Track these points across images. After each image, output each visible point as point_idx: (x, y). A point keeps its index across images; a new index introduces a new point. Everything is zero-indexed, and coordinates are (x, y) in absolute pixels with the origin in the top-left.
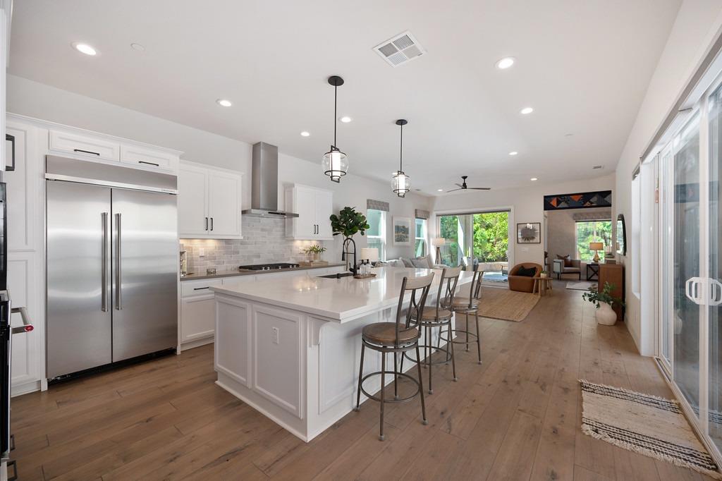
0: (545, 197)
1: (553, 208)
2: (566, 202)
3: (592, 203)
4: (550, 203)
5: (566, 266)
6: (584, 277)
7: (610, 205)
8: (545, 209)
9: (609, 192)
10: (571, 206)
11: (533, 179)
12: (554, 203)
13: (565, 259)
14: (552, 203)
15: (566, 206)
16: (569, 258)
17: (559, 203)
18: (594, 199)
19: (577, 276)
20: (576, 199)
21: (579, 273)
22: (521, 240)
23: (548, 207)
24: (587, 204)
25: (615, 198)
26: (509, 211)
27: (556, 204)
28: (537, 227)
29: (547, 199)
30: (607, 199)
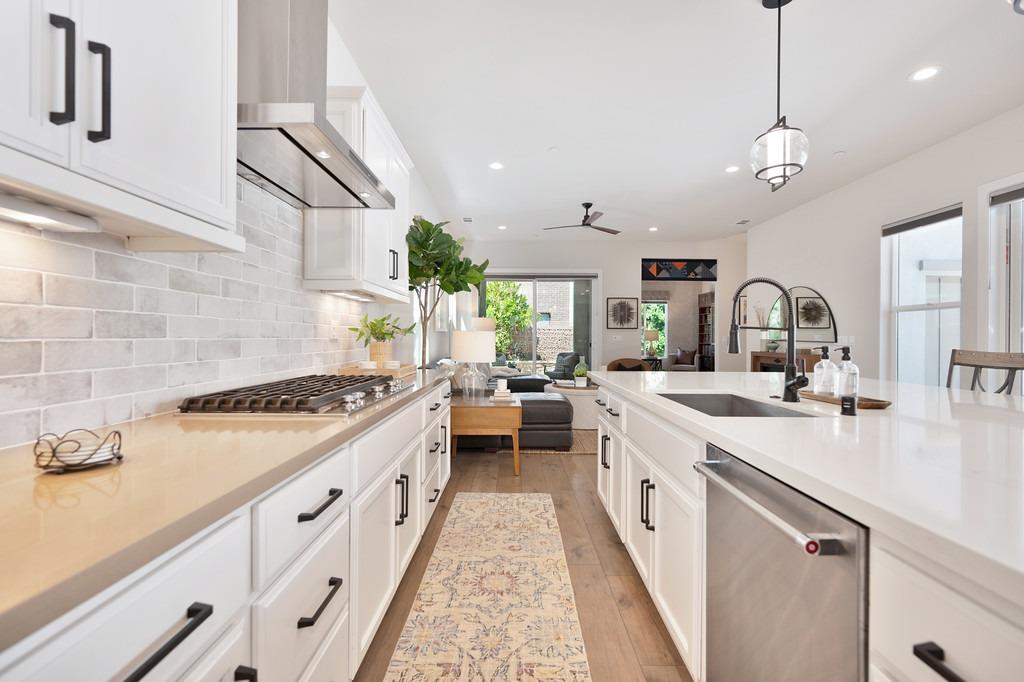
0: (643, 260)
1: (654, 278)
2: (668, 270)
3: (696, 275)
7: (715, 279)
8: (642, 279)
9: (714, 262)
10: (674, 276)
11: (652, 229)
12: (653, 270)
14: (650, 270)
15: (667, 275)
17: (659, 271)
18: (699, 270)
20: (680, 266)
22: (612, 324)
23: (646, 276)
24: (692, 275)
25: (721, 270)
26: (595, 277)
27: (655, 270)
28: (633, 304)
29: (646, 263)
30: (712, 270)
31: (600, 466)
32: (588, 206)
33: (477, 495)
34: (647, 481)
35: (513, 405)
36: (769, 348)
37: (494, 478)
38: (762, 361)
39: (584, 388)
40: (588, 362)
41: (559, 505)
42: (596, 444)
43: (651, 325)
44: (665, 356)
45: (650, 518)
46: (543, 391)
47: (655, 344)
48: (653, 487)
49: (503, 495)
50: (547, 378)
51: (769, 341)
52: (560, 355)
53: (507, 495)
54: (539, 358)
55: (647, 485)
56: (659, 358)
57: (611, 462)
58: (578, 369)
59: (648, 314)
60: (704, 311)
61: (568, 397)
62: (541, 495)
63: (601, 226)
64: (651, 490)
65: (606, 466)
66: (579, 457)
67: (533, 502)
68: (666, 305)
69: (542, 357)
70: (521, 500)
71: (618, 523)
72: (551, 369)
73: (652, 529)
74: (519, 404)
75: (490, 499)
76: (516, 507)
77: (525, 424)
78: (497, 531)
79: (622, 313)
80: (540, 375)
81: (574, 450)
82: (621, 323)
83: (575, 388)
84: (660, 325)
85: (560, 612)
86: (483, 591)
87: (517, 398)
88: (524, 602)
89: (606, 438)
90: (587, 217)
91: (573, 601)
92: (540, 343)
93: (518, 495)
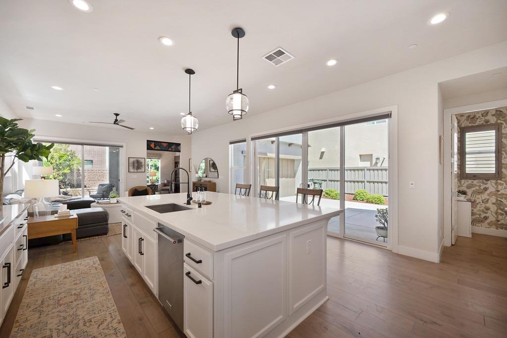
0: (147, 141)
1: (152, 149)
2: (160, 146)
3: (172, 149)
4: (150, 146)
7: (180, 152)
8: (147, 149)
9: (180, 144)
10: (162, 149)
11: (151, 128)
12: (152, 145)
15: (159, 148)
17: (155, 146)
18: (173, 147)
20: (165, 145)
22: (132, 170)
23: (149, 148)
24: (170, 149)
25: (182, 148)
26: (122, 147)
27: (154, 146)
28: (142, 161)
29: (149, 142)
30: (179, 148)
31: (123, 237)
32: (117, 115)
33: (49, 267)
34: (141, 238)
35: (71, 217)
36: (199, 180)
37: (60, 257)
38: (196, 185)
39: (115, 203)
40: (117, 190)
41: (101, 260)
42: (121, 229)
43: (153, 168)
44: (160, 183)
45: (142, 251)
46: (90, 207)
47: (154, 178)
48: (143, 240)
49: (67, 263)
50: (92, 199)
51: (198, 178)
52: (101, 185)
53: (70, 262)
54: (85, 187)
55: (141, 240)
56: (156, 184)
57: (127, 234)
58: (112, 194)
59: (150, 164)
60: (177, 164)
61: (106, 209)
62: (90, 258)
63: (124, 125)
64: (142, 241)
65: (125, 237)
66: (112, 237)
67: (86, 262)
68: (160, 160)
69: (87, 186)
70: (79, 263)
71: (131, 258)
72: (95, 193)
73: (143, 254)
74: (76, 216)
75: (58, 267)
76: (76, 267)
77: (81, 225)
78: (66, 280)
79: (137, 165)
80: (87, 198)
81: (109, 234)
82: (137, 169)
83: (110, 203)
84: (157, 169)
85: (104, 298)
86: (61, 305)
87: (74, 213)
88: (85, 301)
89: (125, 226)
90: (116, 120)
91: (110, 292)
92: (86, 178)
93: (76, 261)
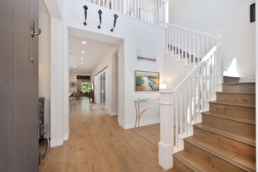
0: (77, 76)
1: (79, 79)
2: (82, 78)
4: (78, 77)
5: (80, 93)
6: (84, 96)
7: (90, 79)
9: (90, 76)
11: (75, 71)
12: (79, 77)
13: (80, 91)
16: (81, 91)
17: (80, 78)
19: (82, 96)
20: (84, 77)
21: (83, 95)
22: (71, 86)
23: (78, 78)
24: (86, 78)
28: (75, 83)
29: (78, 76)
30: (90, 78)
